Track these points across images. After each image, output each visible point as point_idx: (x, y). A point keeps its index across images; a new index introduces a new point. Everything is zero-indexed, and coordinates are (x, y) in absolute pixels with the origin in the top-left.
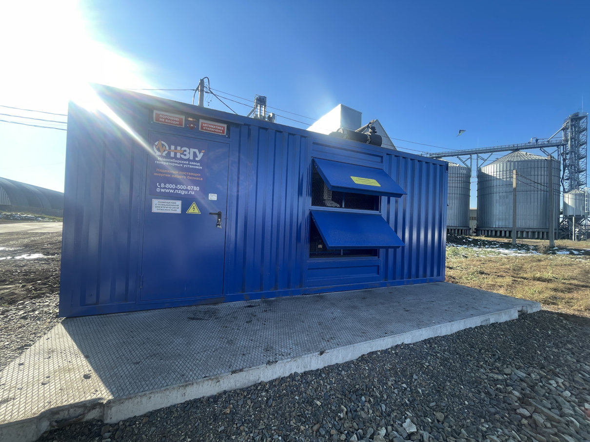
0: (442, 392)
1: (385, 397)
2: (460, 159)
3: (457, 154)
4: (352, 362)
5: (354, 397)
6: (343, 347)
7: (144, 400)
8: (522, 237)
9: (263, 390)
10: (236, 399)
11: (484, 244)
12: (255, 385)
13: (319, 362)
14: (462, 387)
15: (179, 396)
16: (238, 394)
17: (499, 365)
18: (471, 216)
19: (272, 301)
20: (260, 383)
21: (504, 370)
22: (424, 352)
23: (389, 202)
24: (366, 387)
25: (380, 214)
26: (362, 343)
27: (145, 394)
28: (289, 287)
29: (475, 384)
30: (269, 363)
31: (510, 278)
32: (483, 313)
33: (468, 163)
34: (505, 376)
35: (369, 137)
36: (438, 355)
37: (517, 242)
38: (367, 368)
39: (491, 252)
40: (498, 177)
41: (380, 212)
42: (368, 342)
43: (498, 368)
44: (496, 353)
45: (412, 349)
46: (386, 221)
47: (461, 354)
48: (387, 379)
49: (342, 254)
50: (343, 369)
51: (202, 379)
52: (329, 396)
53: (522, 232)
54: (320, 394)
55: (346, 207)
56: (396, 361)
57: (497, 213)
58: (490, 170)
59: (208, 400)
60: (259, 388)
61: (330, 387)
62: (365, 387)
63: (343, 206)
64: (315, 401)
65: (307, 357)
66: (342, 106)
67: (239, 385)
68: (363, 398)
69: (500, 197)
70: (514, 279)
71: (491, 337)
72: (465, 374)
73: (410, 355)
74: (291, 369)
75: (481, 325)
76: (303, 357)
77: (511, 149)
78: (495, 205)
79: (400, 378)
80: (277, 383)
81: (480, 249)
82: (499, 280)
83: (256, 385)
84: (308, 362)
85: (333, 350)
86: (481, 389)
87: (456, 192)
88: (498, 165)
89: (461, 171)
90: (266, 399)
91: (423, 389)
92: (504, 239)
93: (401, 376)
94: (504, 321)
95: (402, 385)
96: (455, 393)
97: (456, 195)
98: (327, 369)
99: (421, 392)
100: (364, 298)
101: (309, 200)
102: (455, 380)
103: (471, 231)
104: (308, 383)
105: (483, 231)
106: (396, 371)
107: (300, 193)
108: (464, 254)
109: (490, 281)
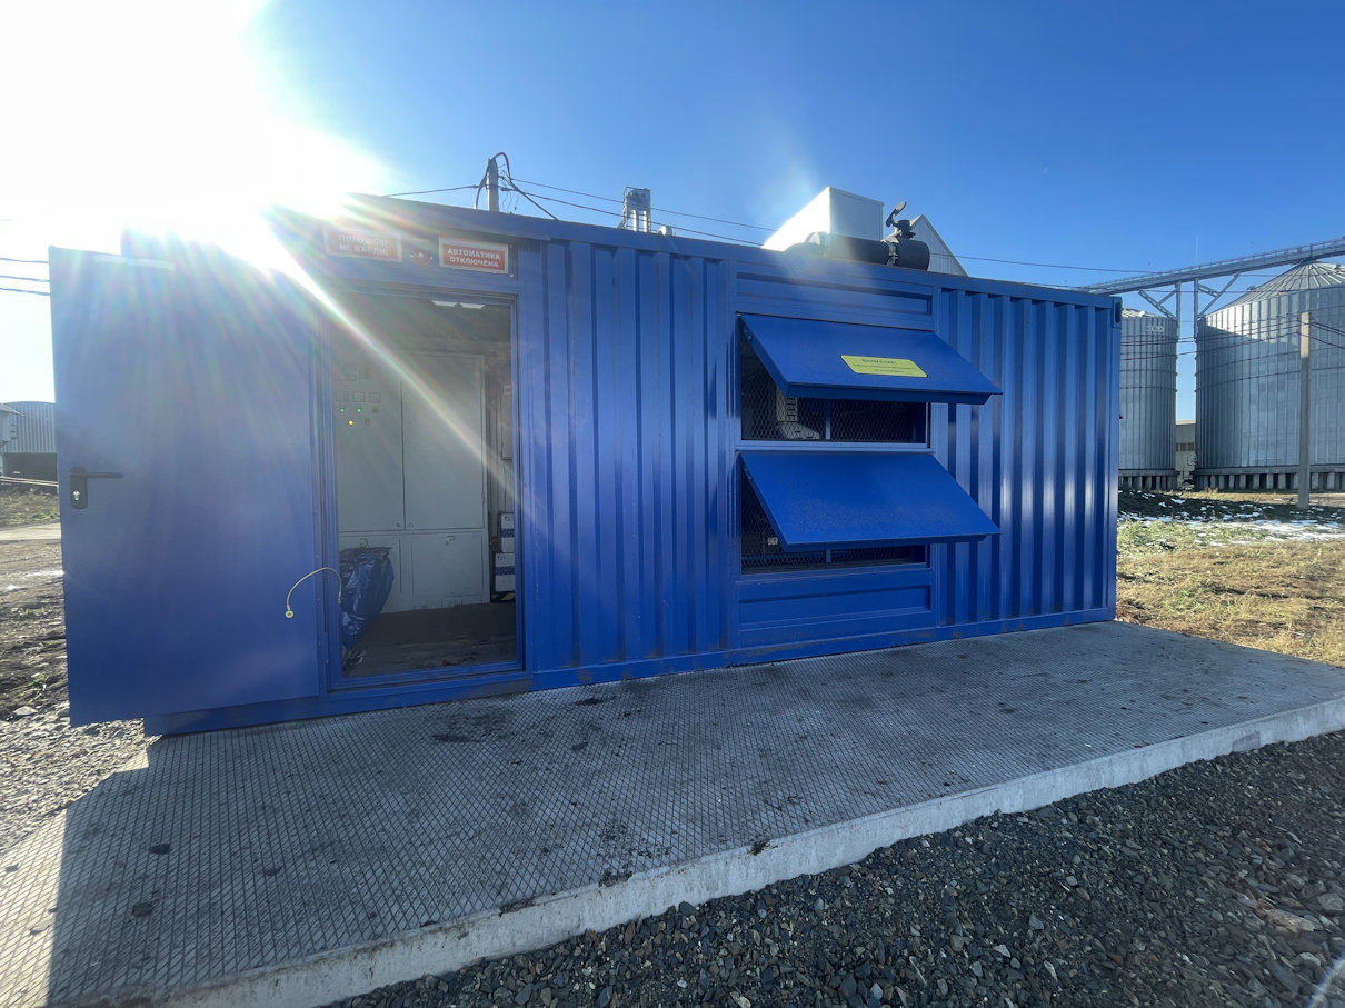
0: (1121, 975)
1: (944, 989)
2: (1146, 298)
3: (1139, 285)
4: (845, 870)
5: (849, 986)
6: (820, 830)
7: (262, 988)
8: (1324, 489)
9: (588, 958)
10: (512, 986)
11: (1216, 511)
12: (568, 941)
13: (752, 872)
14: (1186, 958)
15: (355, 977)
16: (520, 969)
17: (1300, 881)
18: (1179, 440)
19: (649, 687)
20: (583, 936)
21: (1321, 899)
22: (1060, 840)
23: (952, 418)
24: (887, 953)
25: (929, 450)
26: (877, 816)
27: (262, 975)
28: (691, 646)
29: (1229, 949)
30: (608, 879)
31: (1300, 603)
32: (1238, 718)
33: (1170, 306)
34: (1324, 920)
35: (892, 248)
36: (1106, 848)
37: (1314, 502)
38: (890, 891)
39: (1240, 532)
40: (1255, 337)
41: (929, 447)
42: (893, 811)
43: (1297, 891)
44: (1288, 842)
45: (1024, 831)
46: (946, 467)
47: (1176, 844)
48: (950, 927)
49: (829, 559)
50: (821, 894)
51: (418, 930)
52: (776, 981)
53: (1324, 476)
54: (749, 972)
55: (834, 438)
56: (978, 870)
57: (1253, 429)
58: (1231, 319)
59: (436, 988)
60: (577, 952)
61: (781, 951)
62: (883, 952)
63: (828, 436)
64: (734, 995)
65: (716, 861)
66: (832, 190)
67: (523, 943)
68: (877, 990)
69: (1260, 388)
70: (1312, 603)
71: (1266, 791)
72: (1192, 911)
73: (1019, 850)
74: (670, 895)
75: (1232, 753)
76: (703, 859)
77: (1290, 258)
78: (1245, 408)
79: (990, 926)
80: (629, 935)
81: (1209, 526)
82: (1271, 608)
83: (570, 943)
84: (718, 874)
85: (789, 838)
86: (1249, 966)
87: (1137, 382)
88: (1255, 304)
89: (1151, 329)
90: (592, 986)
91: (1062, 962)
92: (1274, 495)
93: (993, 919)
94: (1304, 737)
95: (996, 948)
96: (1165, 982)
97: (1137, 390)
98: (775, 891)
99: (1054, 974)
100: (890, 675)
101: (734, 426)
102: (1163, 934)
103: (1180, 480)
104: (717, 938)
105: (1213, 479)
106: (979, 905)
107: (710, 407)
108: (1164, 540)
109: (1243, 610)
